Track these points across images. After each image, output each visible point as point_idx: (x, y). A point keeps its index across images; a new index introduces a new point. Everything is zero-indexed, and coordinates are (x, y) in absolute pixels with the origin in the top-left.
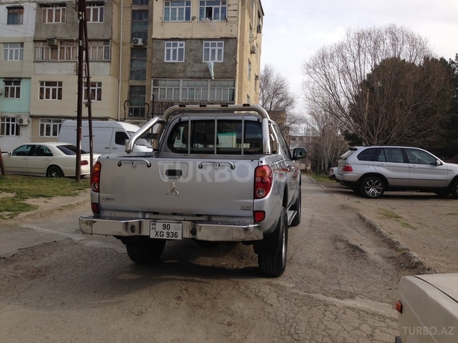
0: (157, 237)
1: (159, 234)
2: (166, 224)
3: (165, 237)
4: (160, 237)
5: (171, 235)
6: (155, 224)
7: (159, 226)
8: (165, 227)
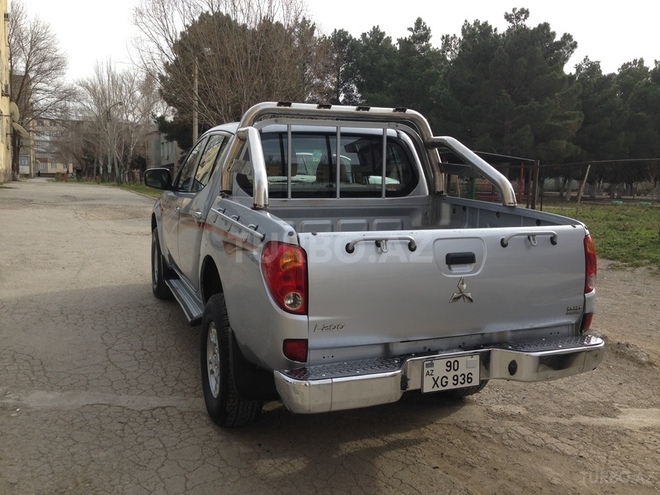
0: (436, 389)
1: (439, 382)
2: (452, 360)
3: (450, 386)
4: (441, 388)
5: (460, 379)
6: (432, 365)
7: (439, 368)
8: (450, 366)
